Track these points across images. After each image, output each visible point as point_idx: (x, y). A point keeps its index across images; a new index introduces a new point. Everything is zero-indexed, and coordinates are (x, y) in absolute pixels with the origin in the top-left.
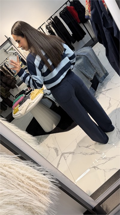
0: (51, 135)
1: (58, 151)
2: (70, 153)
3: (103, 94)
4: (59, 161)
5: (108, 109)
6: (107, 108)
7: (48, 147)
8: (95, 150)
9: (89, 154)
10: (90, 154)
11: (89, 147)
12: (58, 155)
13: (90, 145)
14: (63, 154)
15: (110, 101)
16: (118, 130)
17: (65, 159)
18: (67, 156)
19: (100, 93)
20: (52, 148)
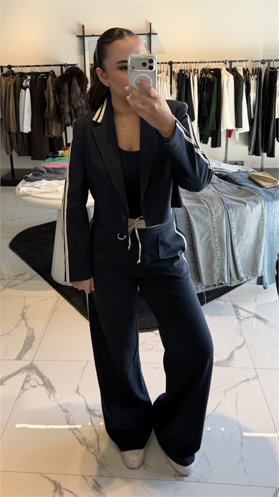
1: (30, 347)
2: (48, 385)
3: (237, 315)
4: (9, 377)
5: (217, 364)
6: (218, 360)
12: (19, 358)
15: (238, 348)
17: (23, 388)
18: (33, 383)
19: (234, 306)
20: (27, 326)
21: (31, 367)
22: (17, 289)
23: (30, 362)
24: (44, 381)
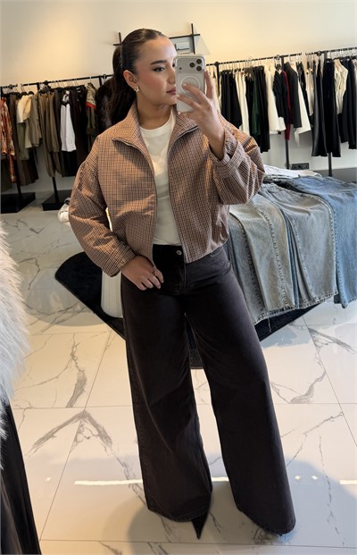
0: (105, 327)
1: (82, 391)
2: (103, 436)
3: (315, 341)
4: (61, 427)
5: (294, 401)
6: (295, 395)
12: (70, 405)
14: (84, 416)
15: (318, 380)
17: (76, 440)
18: (87, 433)
19: (310, 331)
20: (77, 367)
22: (65, 325)
24: (98, 430)
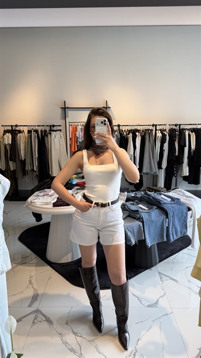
0: (49, 268)
1: (36, 299)
2: (49, 321)
3: (161, 278)
4: (25, 317)
5: (149, 306)
6: (149, 303)
7: (30, 282)
8: (80, 348)
9: (68, 346)
10: (70, 347)
11: (77, 336)
12: (30, 306)
13: (81, 336)
15: (161, 297)
16: (134, 351)
17: (33, 322)
18: (39, 319)
19: (159, 273)
20: (33, 288)
21: (38, 311)
22: (25, 266)
23: (37, 308)
24: (46, 318)
